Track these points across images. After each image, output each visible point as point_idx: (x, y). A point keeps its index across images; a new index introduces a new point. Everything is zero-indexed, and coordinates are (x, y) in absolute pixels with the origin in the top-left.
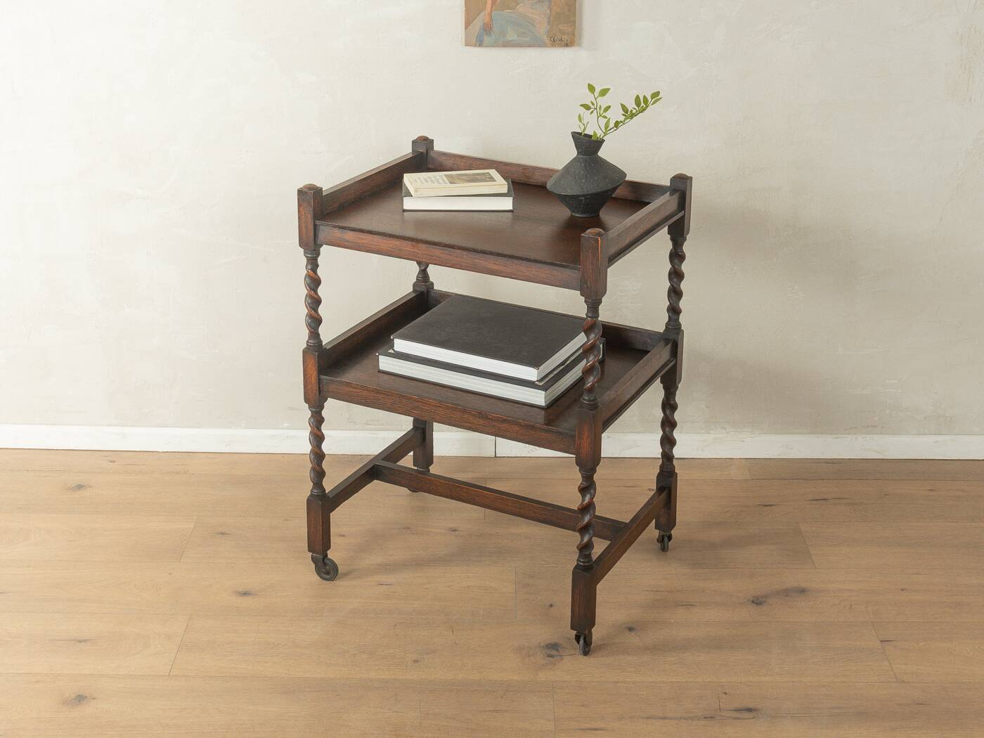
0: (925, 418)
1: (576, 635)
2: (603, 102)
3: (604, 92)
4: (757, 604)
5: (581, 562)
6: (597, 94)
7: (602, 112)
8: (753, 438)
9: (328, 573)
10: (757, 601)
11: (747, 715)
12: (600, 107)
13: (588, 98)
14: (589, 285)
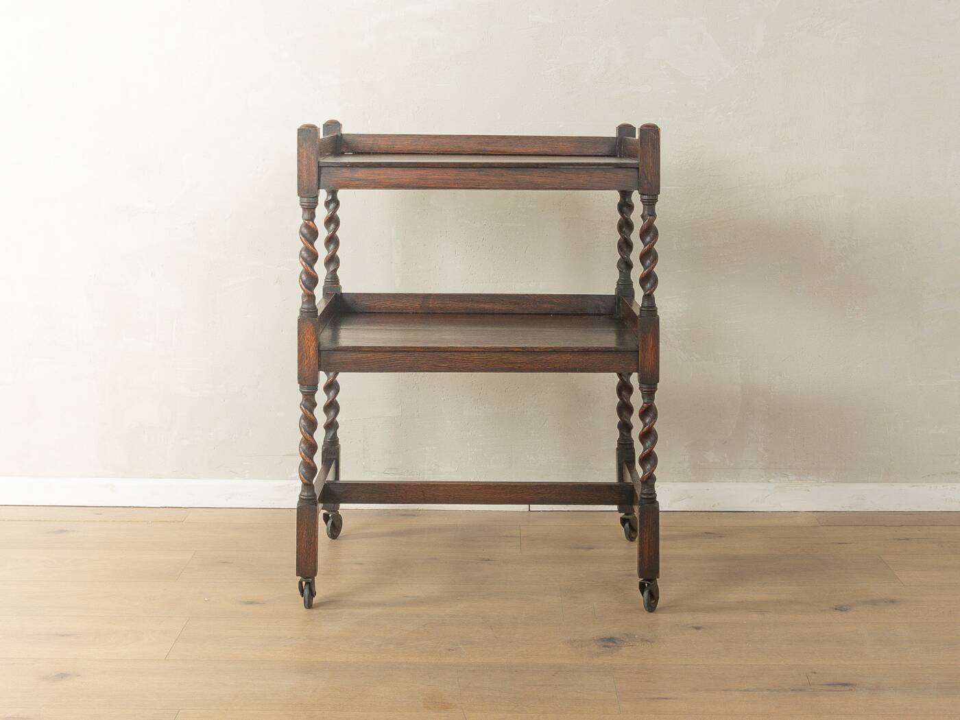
1: (640, 583)
5: (644, 494)
8: (818, 486)
10: (842, 609)
14: (650, 181)
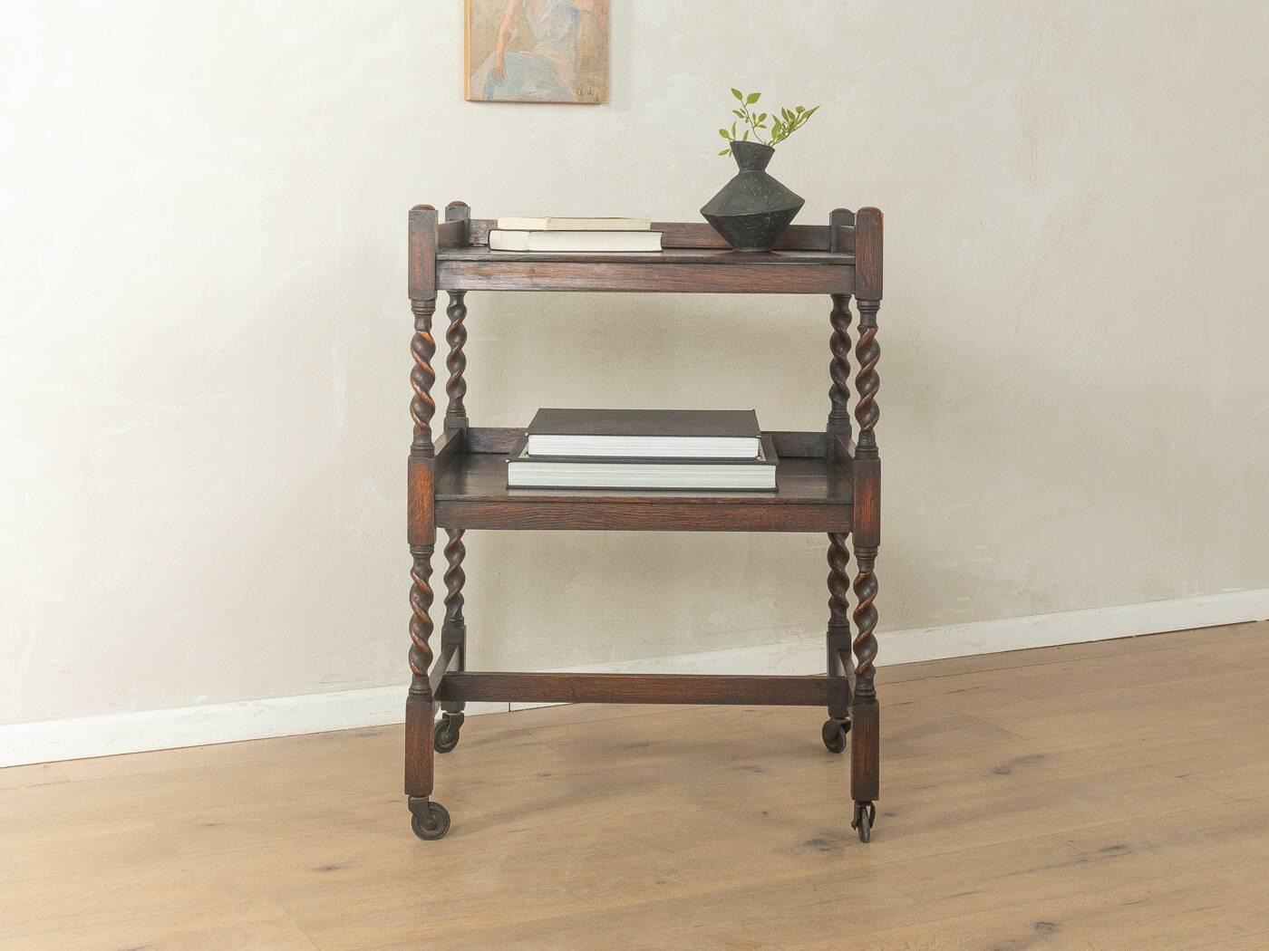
0: (1020, 593)
2: (754, 109)
3: (754, 98)
4: (1005, 773)
5: (861, 691)
6: (745, 100)
7: (757, 121)
9: (434, 827)
10: (1003, 771)
11: (1116, 852)
12: (754, 115)
13: (738, 105)
